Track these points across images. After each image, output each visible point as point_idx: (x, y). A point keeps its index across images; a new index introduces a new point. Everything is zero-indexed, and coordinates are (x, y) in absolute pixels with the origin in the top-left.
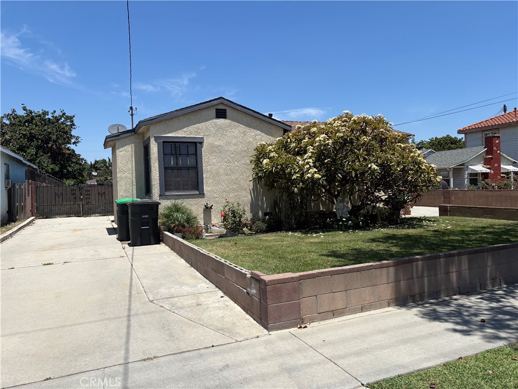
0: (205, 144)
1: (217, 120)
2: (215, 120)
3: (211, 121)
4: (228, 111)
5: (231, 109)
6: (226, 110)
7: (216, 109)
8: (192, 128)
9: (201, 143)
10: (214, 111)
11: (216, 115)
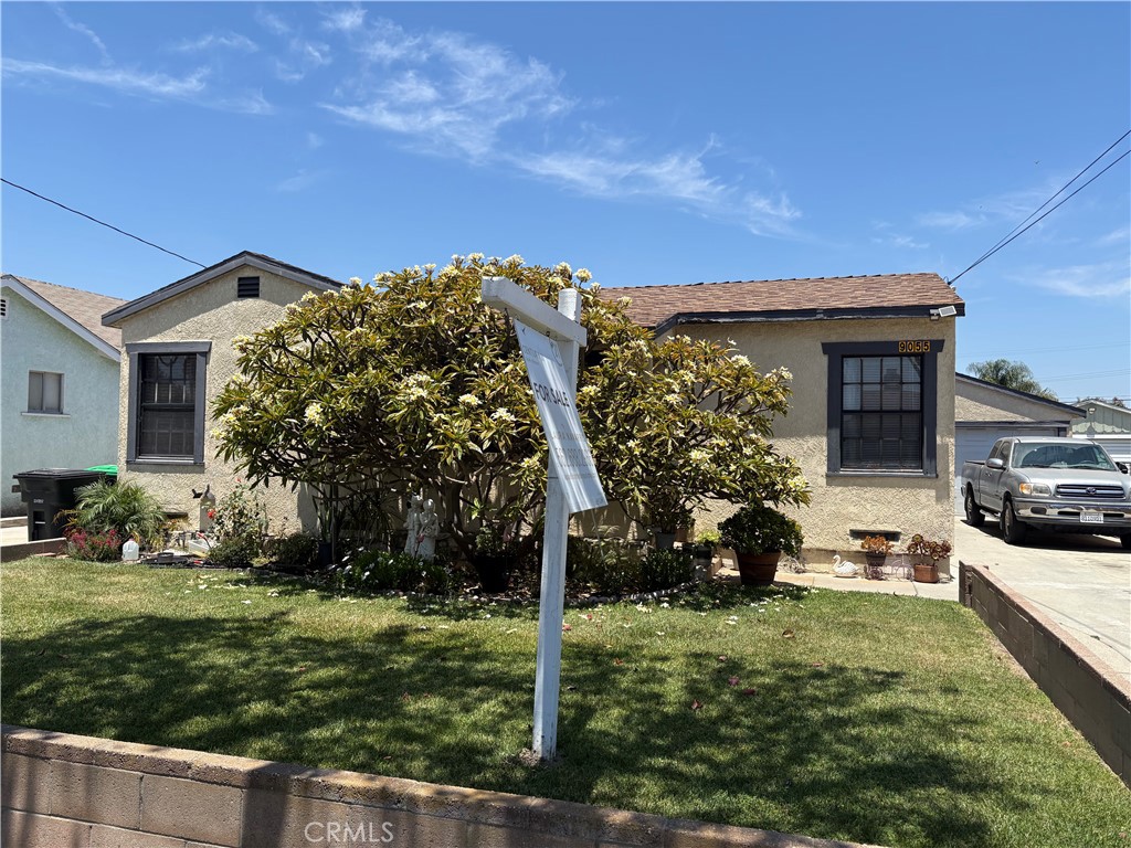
0: (213, 356)
1: (240, 303)
2: (234, 303)
3: (226, 306)
4: (261, 280)
5: (267, 275)
6: (258, 278)
7: (240, 279)
8: (190, 324)
9: (206, 354)
10: (236, 283)
11: (239, 291)
